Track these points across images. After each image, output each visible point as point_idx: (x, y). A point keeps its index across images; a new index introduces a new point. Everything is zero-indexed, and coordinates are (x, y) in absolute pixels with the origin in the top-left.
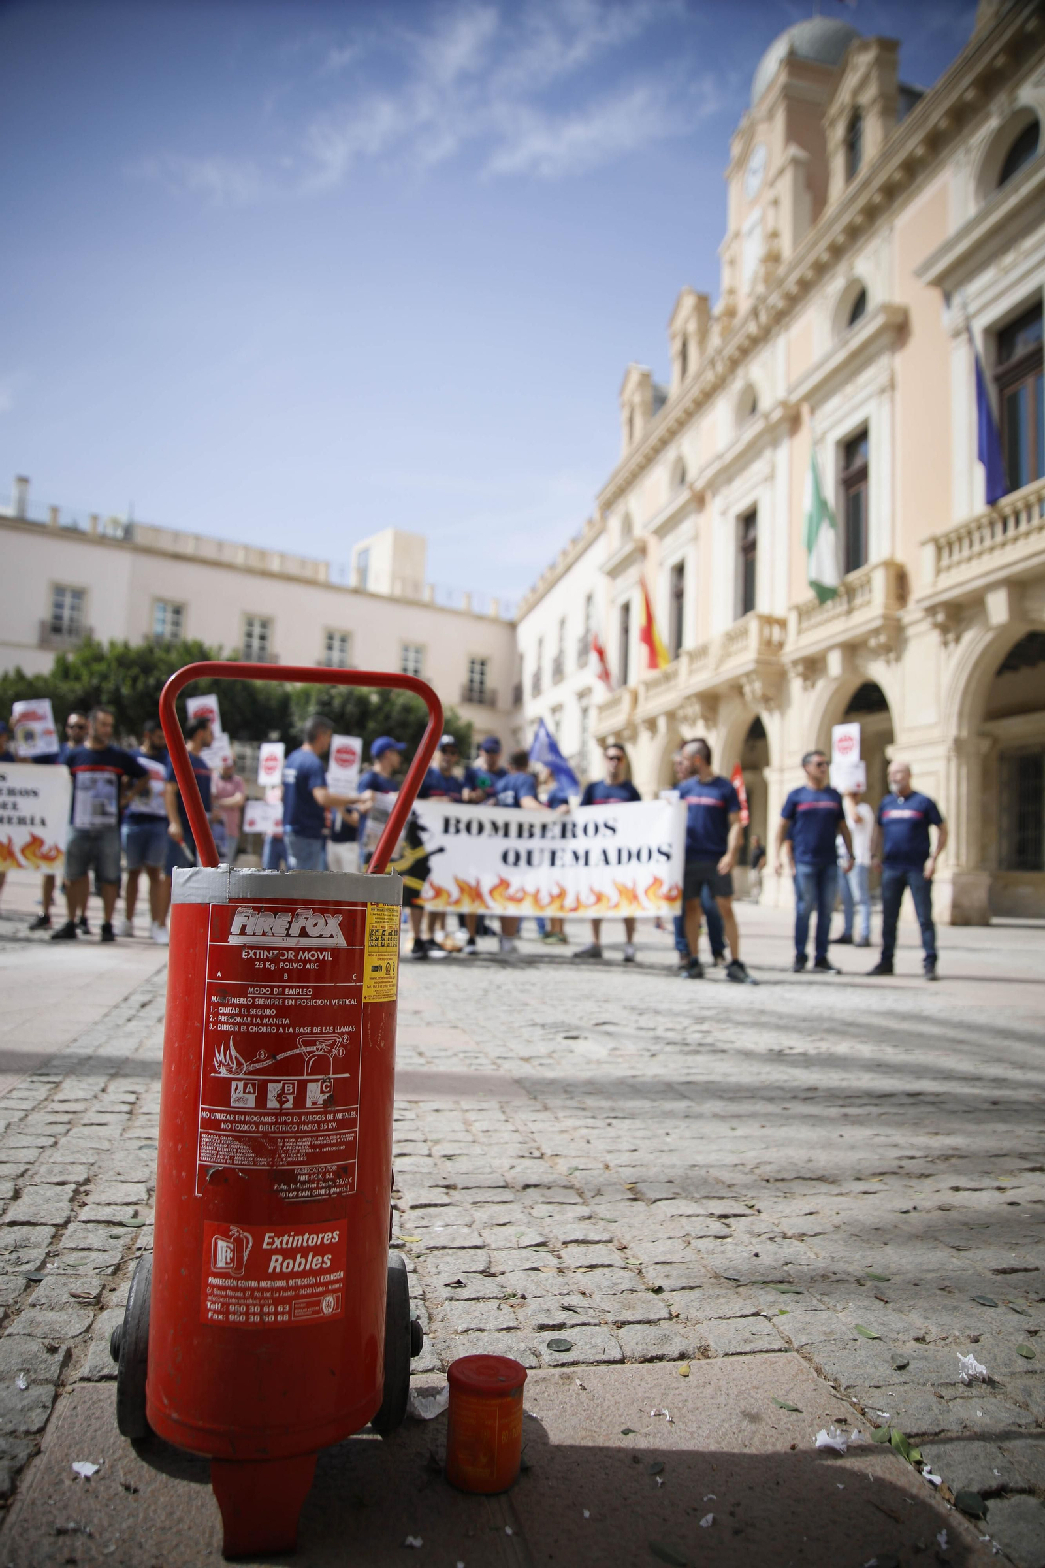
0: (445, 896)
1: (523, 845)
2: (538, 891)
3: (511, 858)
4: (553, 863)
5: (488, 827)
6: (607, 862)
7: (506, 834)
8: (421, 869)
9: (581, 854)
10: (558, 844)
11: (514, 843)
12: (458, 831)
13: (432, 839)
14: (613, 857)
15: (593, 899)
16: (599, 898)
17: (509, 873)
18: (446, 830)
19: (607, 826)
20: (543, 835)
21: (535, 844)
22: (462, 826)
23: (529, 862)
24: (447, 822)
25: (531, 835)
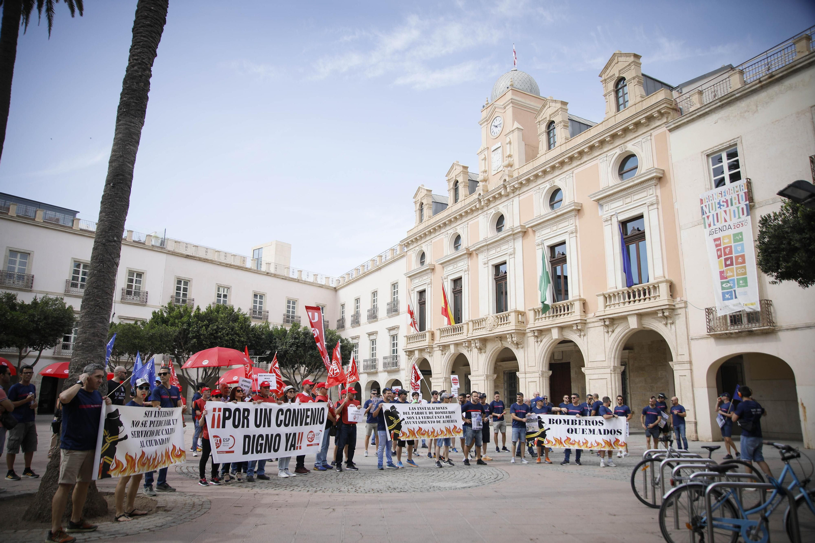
0: (551, 443)
1: (573, 427)
2: (579, 441)
3: (570, 431)
4: (583, 433)
5: (562, 421)
6: (601, 434)
7: (568, 424)
8: (543, 435)
9: (592, 430)
10: (585, 427)
11: (570, 426)
12: (553, 423)
13: (546, 426)
14: (602, 432)
15: (596, 444)
16: (598, 444)
17: (570, 435)
18: (550, 423)
19: (600, 422)
20: (580, 424)
21: (577, 426)
22: (555, 421)
23: (576, 433)
24: (550, 420)
25: (576, 424)
